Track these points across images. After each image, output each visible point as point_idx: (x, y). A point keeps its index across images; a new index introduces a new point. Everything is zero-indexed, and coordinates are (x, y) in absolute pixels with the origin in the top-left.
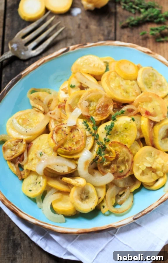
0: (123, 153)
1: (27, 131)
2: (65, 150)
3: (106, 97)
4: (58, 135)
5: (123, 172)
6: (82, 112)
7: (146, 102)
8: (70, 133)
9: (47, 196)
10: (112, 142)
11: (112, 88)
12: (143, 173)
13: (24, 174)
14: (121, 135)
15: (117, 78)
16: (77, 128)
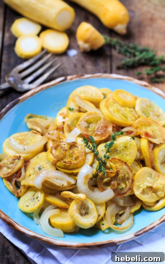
0: (123, 170)
1: (25, 148)
2: (64, 164)
3: (105, 119)
4: (57, 151)
5: (124, 189)
6: (81, 131)
7: (145, 125)
8: (70, 150)
9: (44, 212)
10: (112, 158)
11: (111, 112)
12: (143, 192)
13: (21, 192)
14: (121, 154)
15: (116, 104)
16: (76, 145)
